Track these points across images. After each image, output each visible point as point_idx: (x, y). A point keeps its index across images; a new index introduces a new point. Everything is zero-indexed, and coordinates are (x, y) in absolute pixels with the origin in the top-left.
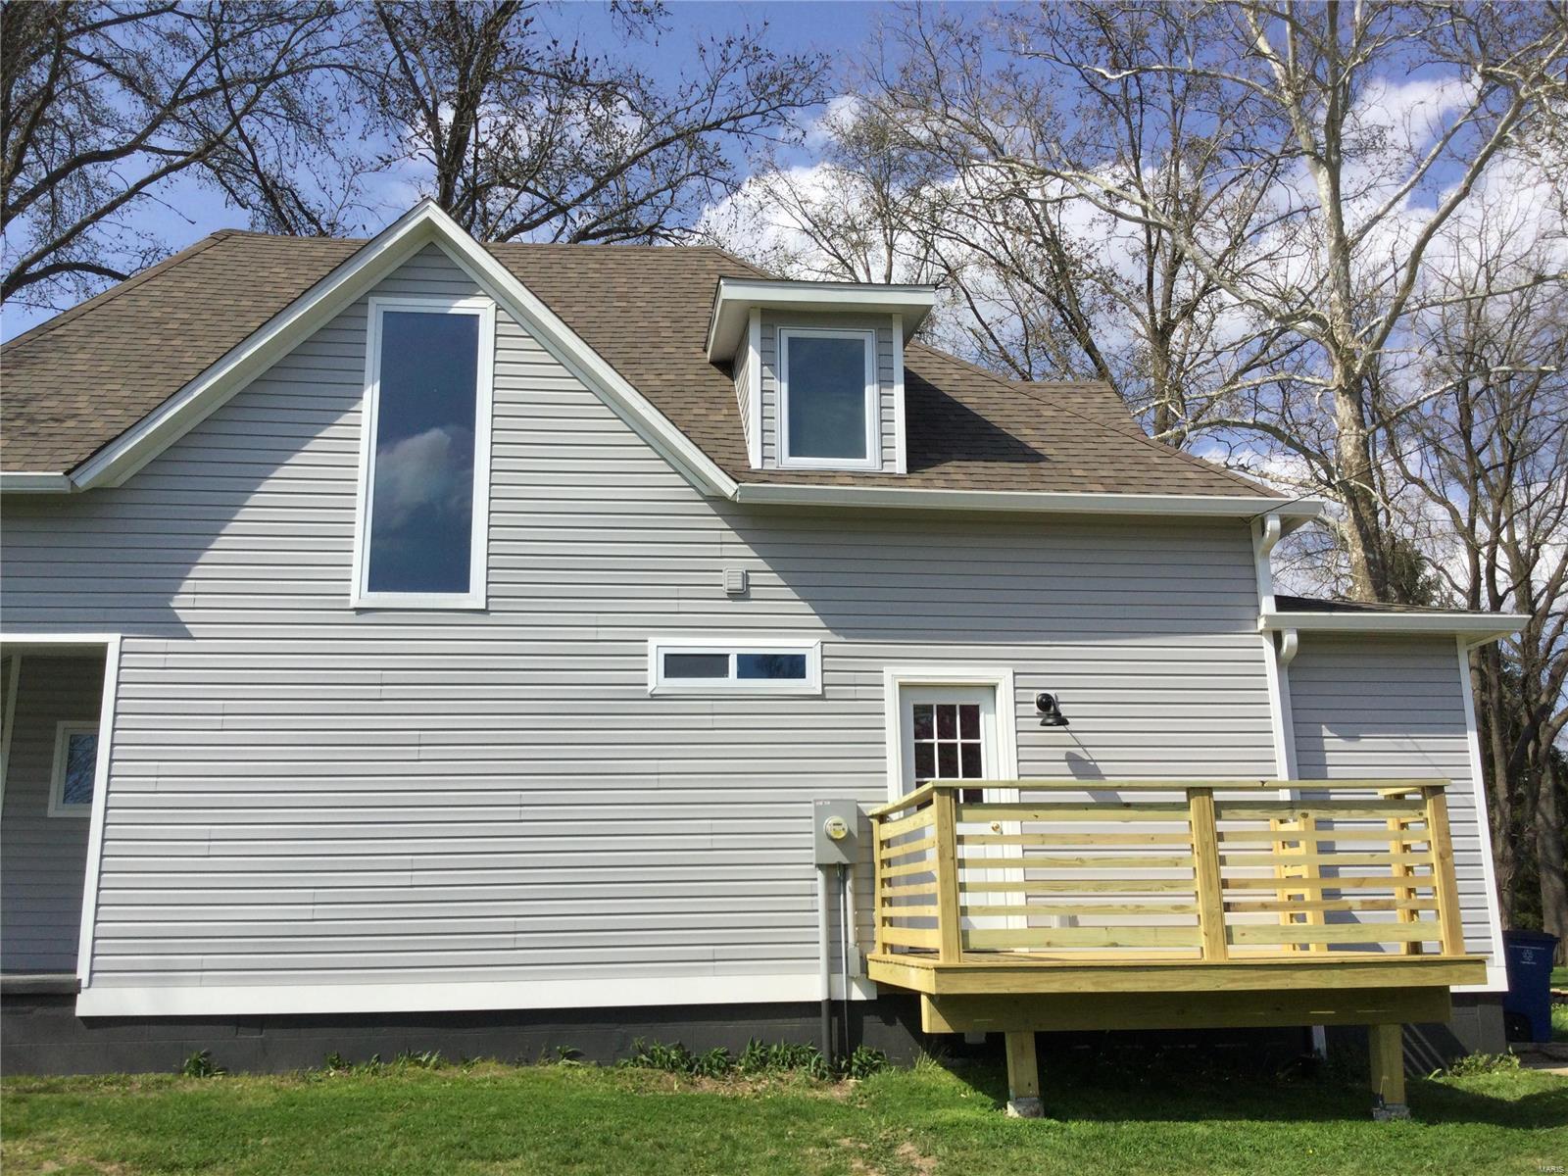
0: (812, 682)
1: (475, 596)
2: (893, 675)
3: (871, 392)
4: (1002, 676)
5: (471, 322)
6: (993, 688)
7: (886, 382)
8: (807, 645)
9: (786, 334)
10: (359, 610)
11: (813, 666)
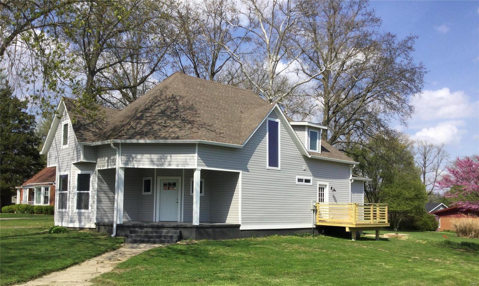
0: (311, 183)
1: (279, 168)
2: (319, 183)
3: (318, 140)
4: (327, 184)
5: (277, 123)
6: (326, 185)
7: (319, 139)
8: (311, 178)
9: (310, 130)
10: (268, 169)
11: (311, 181)
